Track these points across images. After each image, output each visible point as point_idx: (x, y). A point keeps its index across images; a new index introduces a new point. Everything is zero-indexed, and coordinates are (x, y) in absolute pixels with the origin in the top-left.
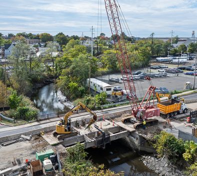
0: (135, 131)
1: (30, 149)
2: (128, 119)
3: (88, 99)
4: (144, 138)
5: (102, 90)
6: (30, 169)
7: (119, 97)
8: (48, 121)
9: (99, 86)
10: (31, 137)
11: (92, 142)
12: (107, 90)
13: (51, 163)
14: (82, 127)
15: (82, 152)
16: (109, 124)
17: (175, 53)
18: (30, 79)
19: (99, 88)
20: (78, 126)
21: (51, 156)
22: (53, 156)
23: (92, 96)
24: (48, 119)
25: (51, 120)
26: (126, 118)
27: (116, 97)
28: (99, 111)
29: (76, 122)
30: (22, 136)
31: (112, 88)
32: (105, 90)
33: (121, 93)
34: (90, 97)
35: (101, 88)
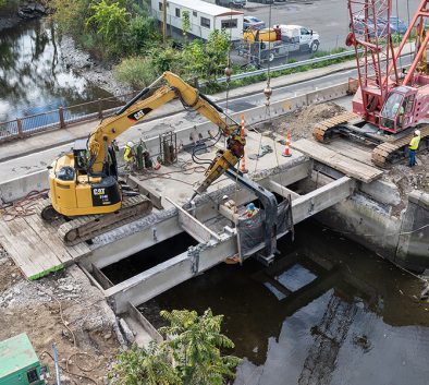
0: (380, 177)
3: (162, 55)
5: (208, 26)
7: (269, 45)
8: (20, 147)
9: (195, 14)
11: (220, 243)
12: (226, 25)
14: (164, 169)
16: (269, 150)
19: (195, 21)
20: (149, 164)
23: (176, 46)
24: (22, 137)
25: (35, 142)
29: (139, 149)
31: (240, 19)
32: (219, 27)
33: (274, 35)
34: (169, 51)
35: (202, 19)
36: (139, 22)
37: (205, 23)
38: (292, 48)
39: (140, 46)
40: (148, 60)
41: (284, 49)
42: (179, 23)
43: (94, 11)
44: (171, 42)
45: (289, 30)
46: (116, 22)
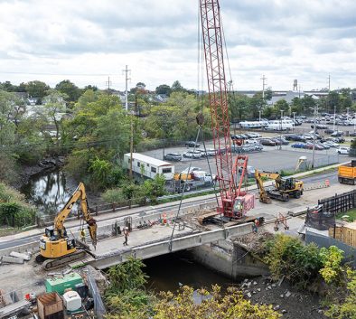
1: (32, 276)
2: (210, 217)
3: (129, 187)
4: (243, 249)
5: (155, 172)
6: (36, 311)
7: (187, 182)
9: (148, 165)
10: (31, 256)
12: (165, 171)
13: (78, 297)
15: (138, 274)
17: (270, 115)
18: (18, 156)
19: (149, 169)
21: (77, 286)
22: (81, 285)
23: (137, 183)
26: (206, 216)
27: (183, 182)
28: (154, 207)
30: (13, 253)
31: (173, 168)
32: (161, 172)
33: (190, 176)
34: (133, 185)
35: (152, 168)
36: (117, 169)
37: (153, 170)
38: (200, 183)
39: (116, 183)
40: (120, 190)
41: (195, 184)
42: (139, 170)
43: (92, 164)
44: (134, 181)
45: (199, 174)
46: (104, 170)
